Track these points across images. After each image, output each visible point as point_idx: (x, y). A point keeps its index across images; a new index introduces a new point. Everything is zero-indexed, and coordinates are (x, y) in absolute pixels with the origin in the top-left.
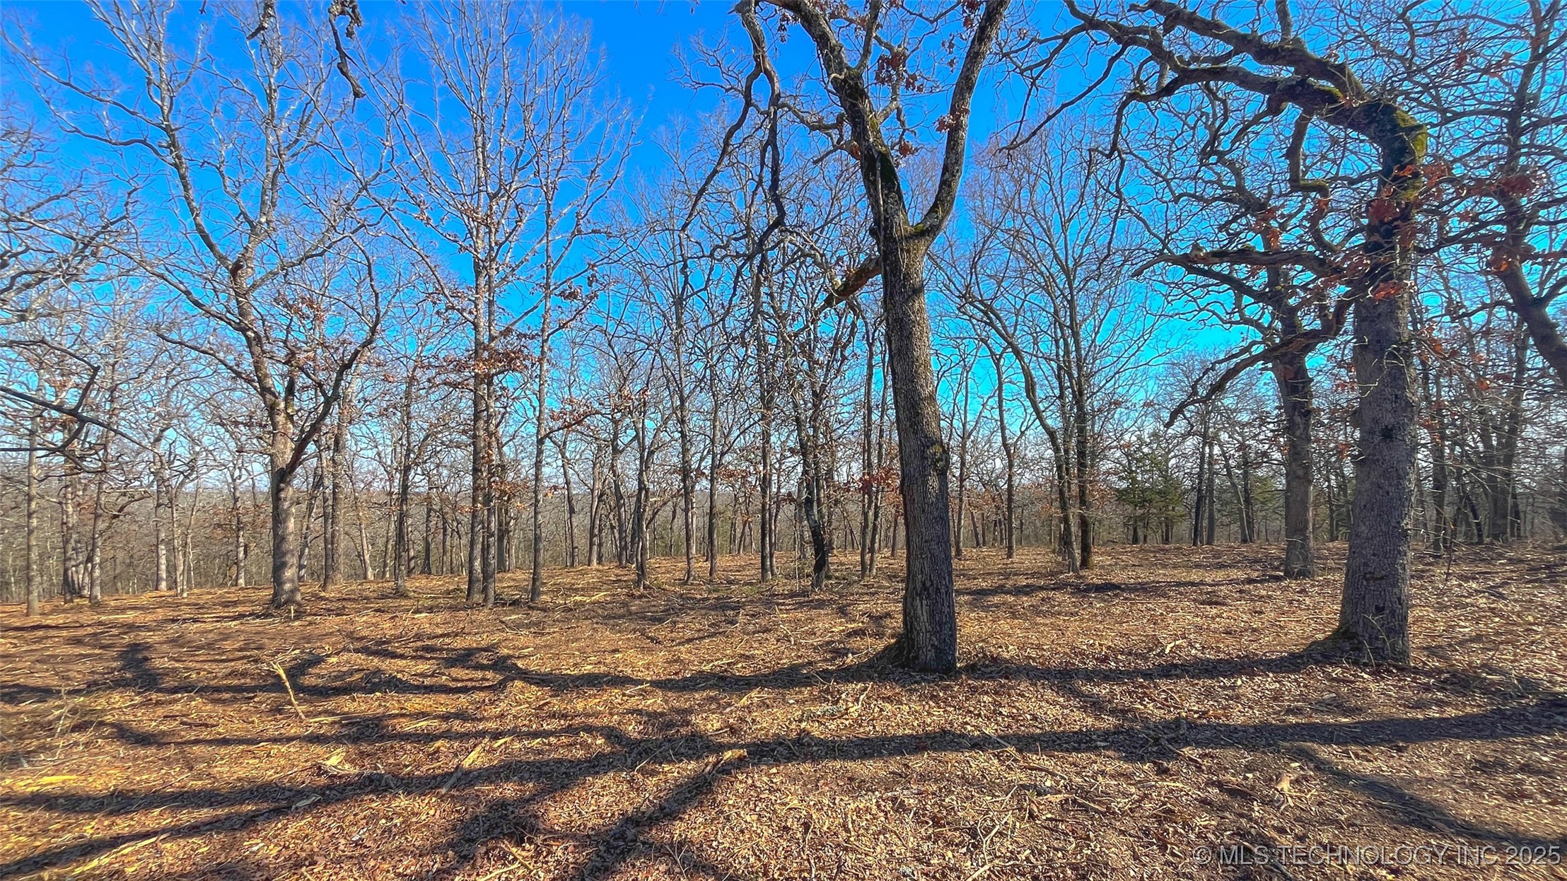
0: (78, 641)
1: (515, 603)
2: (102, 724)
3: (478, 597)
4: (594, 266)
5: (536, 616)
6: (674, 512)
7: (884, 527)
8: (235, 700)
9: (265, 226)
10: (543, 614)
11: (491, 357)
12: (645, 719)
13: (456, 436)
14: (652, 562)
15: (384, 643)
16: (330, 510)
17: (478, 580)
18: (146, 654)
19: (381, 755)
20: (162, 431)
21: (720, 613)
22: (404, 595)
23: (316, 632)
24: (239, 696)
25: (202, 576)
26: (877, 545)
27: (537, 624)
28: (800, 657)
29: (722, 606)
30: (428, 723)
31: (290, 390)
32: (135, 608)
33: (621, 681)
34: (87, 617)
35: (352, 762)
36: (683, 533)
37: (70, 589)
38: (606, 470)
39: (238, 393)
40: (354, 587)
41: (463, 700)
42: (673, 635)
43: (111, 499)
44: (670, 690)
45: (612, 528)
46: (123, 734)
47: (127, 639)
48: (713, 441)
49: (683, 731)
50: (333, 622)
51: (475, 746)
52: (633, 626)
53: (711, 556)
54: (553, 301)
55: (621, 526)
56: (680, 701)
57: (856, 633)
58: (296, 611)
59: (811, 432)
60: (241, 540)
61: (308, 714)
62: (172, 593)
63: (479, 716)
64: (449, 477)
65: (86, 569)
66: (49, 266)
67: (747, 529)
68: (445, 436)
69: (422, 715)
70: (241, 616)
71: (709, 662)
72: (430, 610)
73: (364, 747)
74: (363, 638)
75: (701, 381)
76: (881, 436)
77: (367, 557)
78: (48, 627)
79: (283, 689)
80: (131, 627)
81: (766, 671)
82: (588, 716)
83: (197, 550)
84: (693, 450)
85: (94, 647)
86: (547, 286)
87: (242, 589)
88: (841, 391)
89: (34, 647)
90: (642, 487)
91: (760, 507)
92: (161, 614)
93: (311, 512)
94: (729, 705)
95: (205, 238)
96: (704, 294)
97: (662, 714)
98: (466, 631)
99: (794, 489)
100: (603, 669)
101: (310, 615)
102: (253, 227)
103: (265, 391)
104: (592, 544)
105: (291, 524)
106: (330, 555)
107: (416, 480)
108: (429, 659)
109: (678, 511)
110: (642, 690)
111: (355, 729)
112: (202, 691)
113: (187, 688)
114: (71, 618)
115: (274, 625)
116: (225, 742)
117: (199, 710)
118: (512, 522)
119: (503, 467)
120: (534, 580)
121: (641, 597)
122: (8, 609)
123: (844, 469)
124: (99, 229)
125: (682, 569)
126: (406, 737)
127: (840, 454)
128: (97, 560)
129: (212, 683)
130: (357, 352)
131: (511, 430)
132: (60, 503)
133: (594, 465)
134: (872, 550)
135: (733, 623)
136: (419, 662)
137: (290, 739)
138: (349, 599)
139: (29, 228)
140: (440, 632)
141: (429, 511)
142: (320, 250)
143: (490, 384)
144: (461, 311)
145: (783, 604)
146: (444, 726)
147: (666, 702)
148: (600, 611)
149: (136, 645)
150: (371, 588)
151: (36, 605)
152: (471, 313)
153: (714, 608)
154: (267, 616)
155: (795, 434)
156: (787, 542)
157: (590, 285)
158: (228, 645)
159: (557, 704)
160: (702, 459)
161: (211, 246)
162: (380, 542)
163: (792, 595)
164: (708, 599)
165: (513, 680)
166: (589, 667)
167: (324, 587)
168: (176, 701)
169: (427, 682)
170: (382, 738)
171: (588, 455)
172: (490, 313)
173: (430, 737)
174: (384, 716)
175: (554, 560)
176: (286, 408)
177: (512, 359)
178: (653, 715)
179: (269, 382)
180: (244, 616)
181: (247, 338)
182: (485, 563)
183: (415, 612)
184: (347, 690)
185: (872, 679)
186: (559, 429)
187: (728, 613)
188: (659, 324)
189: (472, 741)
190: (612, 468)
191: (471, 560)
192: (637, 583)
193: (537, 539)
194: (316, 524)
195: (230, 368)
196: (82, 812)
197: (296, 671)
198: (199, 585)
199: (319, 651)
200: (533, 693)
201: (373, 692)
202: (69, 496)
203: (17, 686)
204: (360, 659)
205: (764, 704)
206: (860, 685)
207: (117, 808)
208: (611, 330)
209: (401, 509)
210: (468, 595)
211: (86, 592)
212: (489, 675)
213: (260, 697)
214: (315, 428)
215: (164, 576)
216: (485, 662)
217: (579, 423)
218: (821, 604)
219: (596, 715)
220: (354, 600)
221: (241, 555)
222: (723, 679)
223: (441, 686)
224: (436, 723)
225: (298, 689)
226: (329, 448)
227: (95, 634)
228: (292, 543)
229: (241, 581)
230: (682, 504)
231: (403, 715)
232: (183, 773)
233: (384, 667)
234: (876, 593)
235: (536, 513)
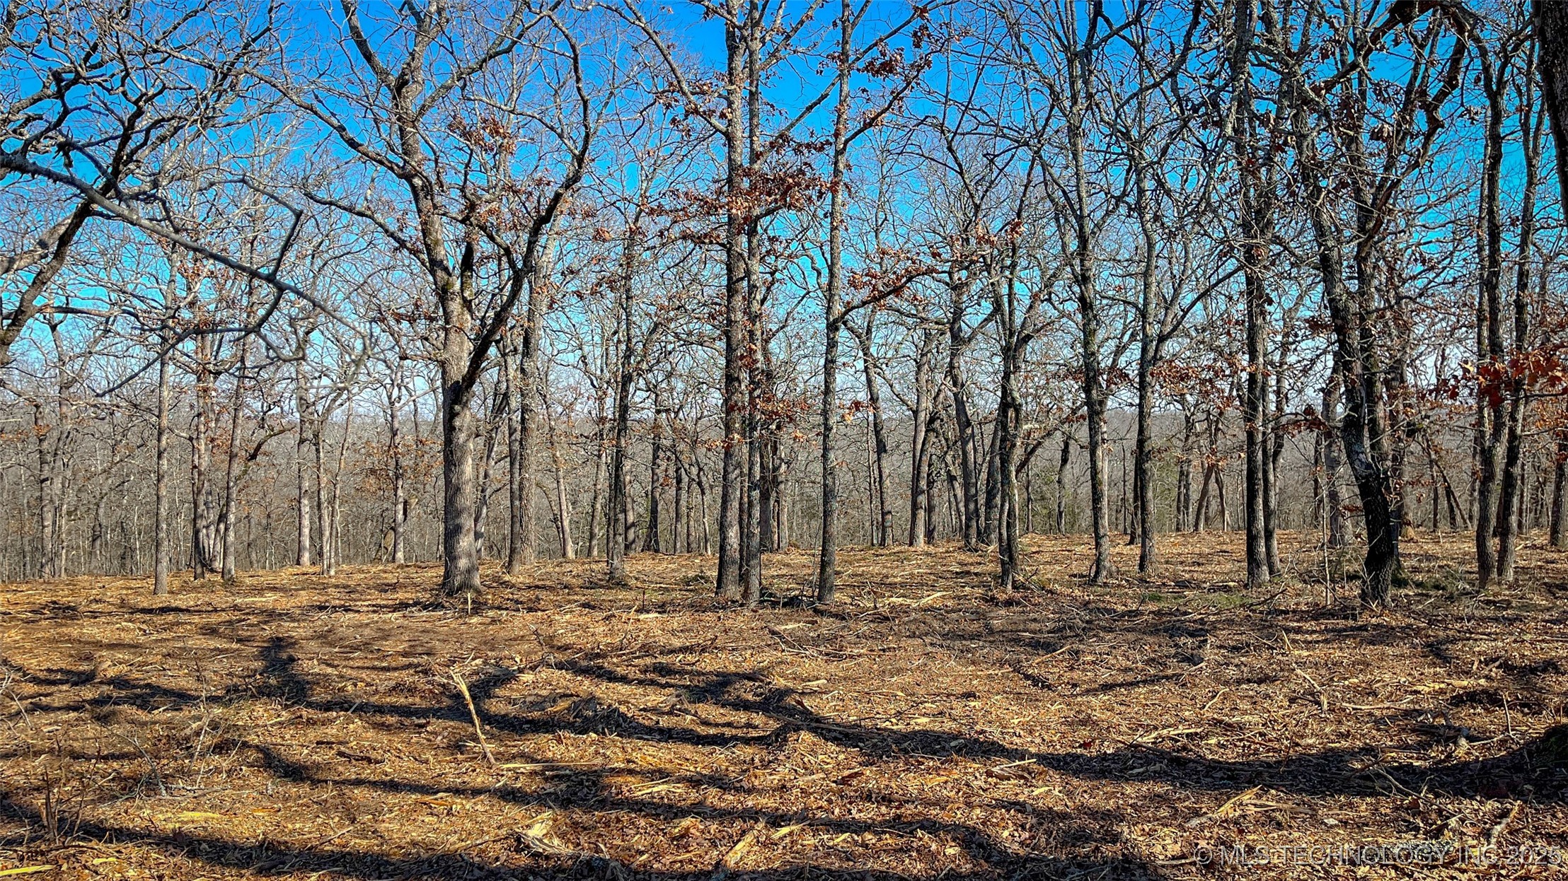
0: (211, 631)
1: (792, 602)
2: (245, 744)
3: (733, 591)
4: (924, 10)
5: (827, 626)
6: (1065, 451)
7: (1531, 481)
8: (402, 727)
9: (435, 17)
10: (838, 624)
11: (753, 187)
12: (1031, 820)
13: (694, 326)
14: (1025, 542)
15: (598, 656)
16: (516, 446)
17: (734, 562)
18: (291, 651)
19: (603, 831)
20: (307, 333)
21: (1164, 639)
22: (622, 585)
23: (502, 634)
24: (407, 722)
25: (352, 549)
26: (1514, 519)
27: (831, 640)
28: (1346, 736)
29: (1168, 627)
30: (670, 787)
31: (467, 263)
32: (274, 589)
33: (985, 749)
34: (221, 599)
35: (562, 836)
36: (1086, 490)
37: (201, 559)
38: (939, 377)
39: (397, 273)
40: (549, 569)
41: (720, 758)
42: (1076, 675)
43: (246, 433)
44: (1076, 773)
45: (951, 479)
46: (271, 762)
47: (269, 631)
48: (1143, 314)
49: (1108, 850)
50: (522, 622)
51: (743, 833)
52: (997, 654)
53: (1140, 533)
54: (856, 81)
55: (966, 475)
56: (1100, 796)
57: (1472, 697)
58: (473, 602)
59: (1354, 286)
60: (400, 493)
61: (499, 757)
62: (317, 569)
63: (745, 784)
64: (686, 393)
65: (217, 531)
66: (184, 111)
67: (1213, 485)
68: (681, 325)
69: (660, 774)
70: (403, 605)
71: (1149, 729)
72: (662, 608)
73: (579, 815)
74: (565, 648)
75: (1119, 200)
76: (1522, 286)
77: (566, 523)
78: (177, 610)
79: (465, 716)
80: (271, 615)
81: (1272, 757)
82: (928, 803)
83: (345, 509)
84: (1101, 334)
85: (231, 640)
86: (844, 55)
87: (401, 566)
88: (1421, 200)
89: (164, 635)
90: (1007, 403)
91: (1243, 437)
92: (304, 598)
93: (490, 451)
94: (1197, 813)
95: (362, 44)
96: (1132, 33)
97: (1064, 816)
98: (719, 643)
99: (1317, 401)
100: (949, 726)
101: (492, 608)
102: (420, 21)
103: (435, 265)
104: (915, 507)
105: (468, 468)
106: (516, 518)
107: (637, 400)
108: (664, 686)
109: (1074, 448)
110: (1024, 769)
111: (563, 786)
112: (362, 709)
113: (343, 704)
114: (202, 598)
115: (446, 621)
116: (392, 786)
117: (359, 738)
118: (784, 467)
119: (769, 375)
120: (824, 565)
121: (1009, 603)
122: (133, 584)
123: (1430, 361)
124: (239, 51)
125: (1083, 557)
126: (638, 806)
127: (1419, 330)
128: (232, 518)
129: (373, 699)
130: (558, 197)
131: (782, 313)
132: (191, 439)
133: (919, 367)
134: (1503, 531)
135: (1192, 660)
136: (650, 689)
137: (476, 792)
138: (544, 587)
139: (164, 60)
140: (677, 643)
141: (657, 448)
142: (505, 46)
143: (752, 233)
144: (707, 115)
145: (1298, 631)
146: (694, 796)
147: (1070, 794)
148: (936, 624)
149: (278, 638)
150: (574, 569)
151: (165, 578)
152: (723, 116)
153: (1155, 631)
154: (437, 606)
155: (1320, 287)
156: (1299, 507)
157: (917, 46)
158: (389, 646)
159: (872, 778)
160: (1119, 350)
161: (368, 57)
162: (585, 498)
163: (1318, 613)
164: (1137, 613)
165: (797, 729)
166: (924, 720)
167: (509, 567)
168: (332, 721)
169: (664, 722)
170: (603, 804)
171: (908, 349)
172: (752, 115)
173: (671, 811)
174: (603, 770)
175: (851, 533)
176: (462, 290)
177: (789, 187)
178: (1046, 816)
179: (441, 253)
180: (407, 606)
181: (413, 188)
182: (745, 535)
183: (639, 611)
184: (548, 726)
185: (1520, 795)
186: (864, 303)
187: (1183, 640)
188: (1041, 102)
189: (738, 825)
190: (951, 370)
191: (723, 528)
192: (1001, 579)
193: (828, 494)
194: (498, 471)
195: (392, 235)
196: (228, 865)
197: (483, 688)
198: (347, 559)
199: (506, 663)
200: (831, 756)
201: (584, 732)
202: (202, 428)
203: (148, 686)
204: (563, 679)
205: (1269, 820)
206: (1491, 805)
207: (267, 865)
208: (951, 124)
209: (618, 445)
210: (719, 587)
211: (218, 565)
212: (758, 719)
213: (435, 725)
214: (500, 319)
215: (307, 544)
216: (750, 697)
217: (897, 291)
218: (1384, 635)
219: (940, 803)
220: (551, 589)
221: (400, 516)
222: (1178, 763)
223: (684, 730)
224: (680, 789)
225: (487, 718)
226: (515, 350)
227: (230, 622)
228: (468, 497)
229: (400, 555)
230: (1083, 434)
231: (631, 772)
232: (343, 826)
233: (598, 694)
234: (1518, 619)
235: (826, 450)
